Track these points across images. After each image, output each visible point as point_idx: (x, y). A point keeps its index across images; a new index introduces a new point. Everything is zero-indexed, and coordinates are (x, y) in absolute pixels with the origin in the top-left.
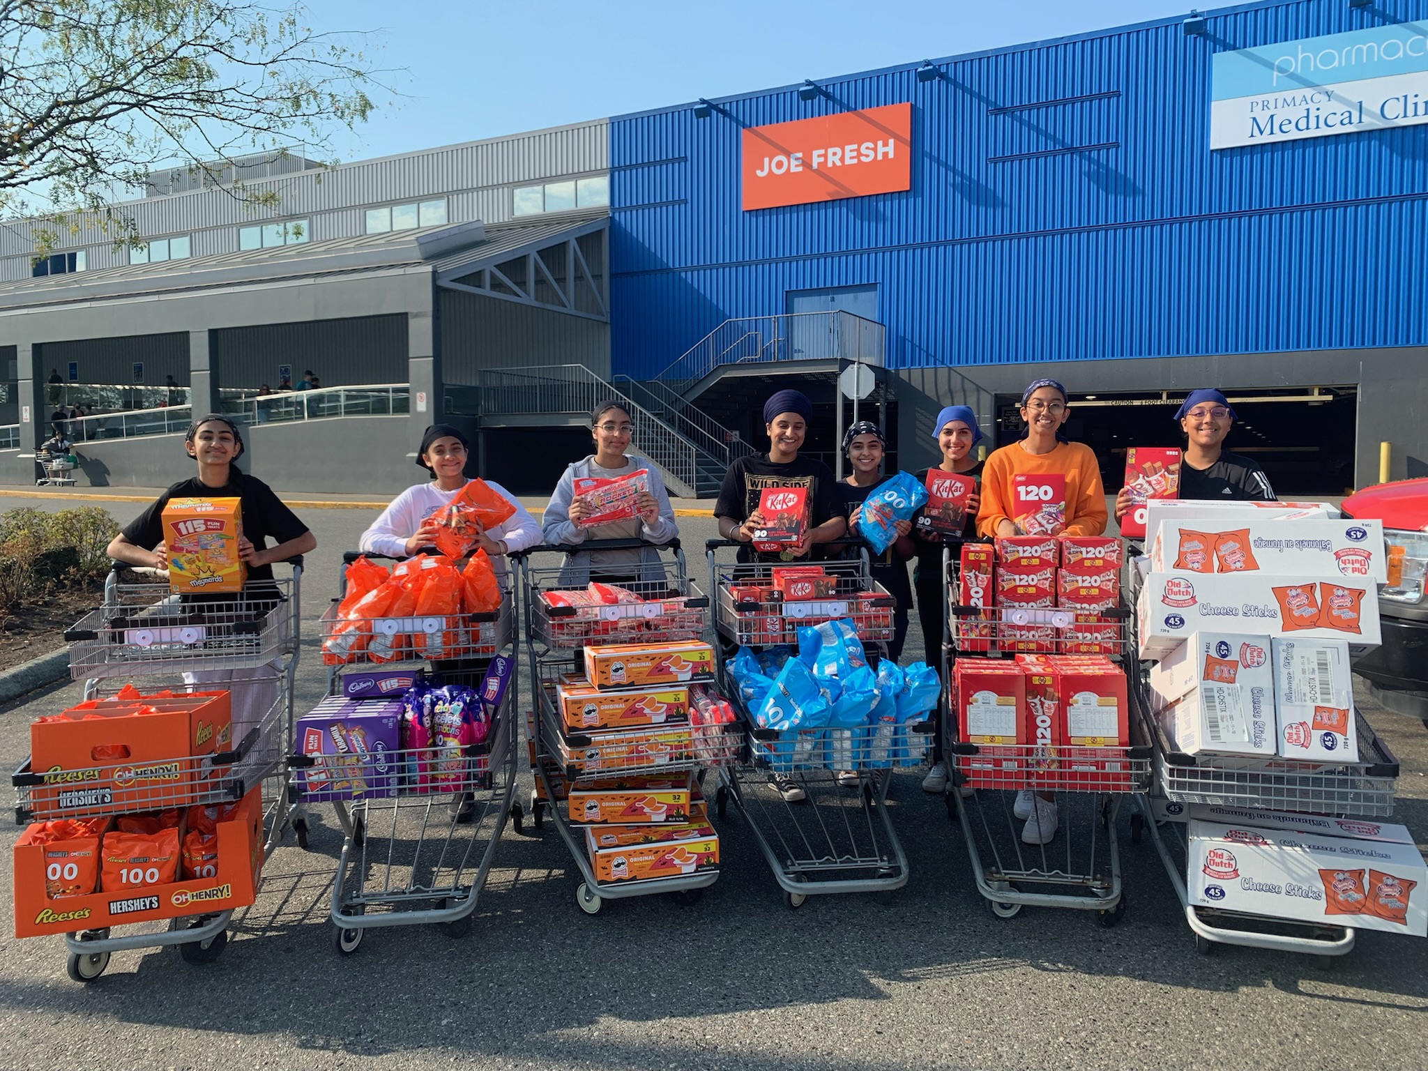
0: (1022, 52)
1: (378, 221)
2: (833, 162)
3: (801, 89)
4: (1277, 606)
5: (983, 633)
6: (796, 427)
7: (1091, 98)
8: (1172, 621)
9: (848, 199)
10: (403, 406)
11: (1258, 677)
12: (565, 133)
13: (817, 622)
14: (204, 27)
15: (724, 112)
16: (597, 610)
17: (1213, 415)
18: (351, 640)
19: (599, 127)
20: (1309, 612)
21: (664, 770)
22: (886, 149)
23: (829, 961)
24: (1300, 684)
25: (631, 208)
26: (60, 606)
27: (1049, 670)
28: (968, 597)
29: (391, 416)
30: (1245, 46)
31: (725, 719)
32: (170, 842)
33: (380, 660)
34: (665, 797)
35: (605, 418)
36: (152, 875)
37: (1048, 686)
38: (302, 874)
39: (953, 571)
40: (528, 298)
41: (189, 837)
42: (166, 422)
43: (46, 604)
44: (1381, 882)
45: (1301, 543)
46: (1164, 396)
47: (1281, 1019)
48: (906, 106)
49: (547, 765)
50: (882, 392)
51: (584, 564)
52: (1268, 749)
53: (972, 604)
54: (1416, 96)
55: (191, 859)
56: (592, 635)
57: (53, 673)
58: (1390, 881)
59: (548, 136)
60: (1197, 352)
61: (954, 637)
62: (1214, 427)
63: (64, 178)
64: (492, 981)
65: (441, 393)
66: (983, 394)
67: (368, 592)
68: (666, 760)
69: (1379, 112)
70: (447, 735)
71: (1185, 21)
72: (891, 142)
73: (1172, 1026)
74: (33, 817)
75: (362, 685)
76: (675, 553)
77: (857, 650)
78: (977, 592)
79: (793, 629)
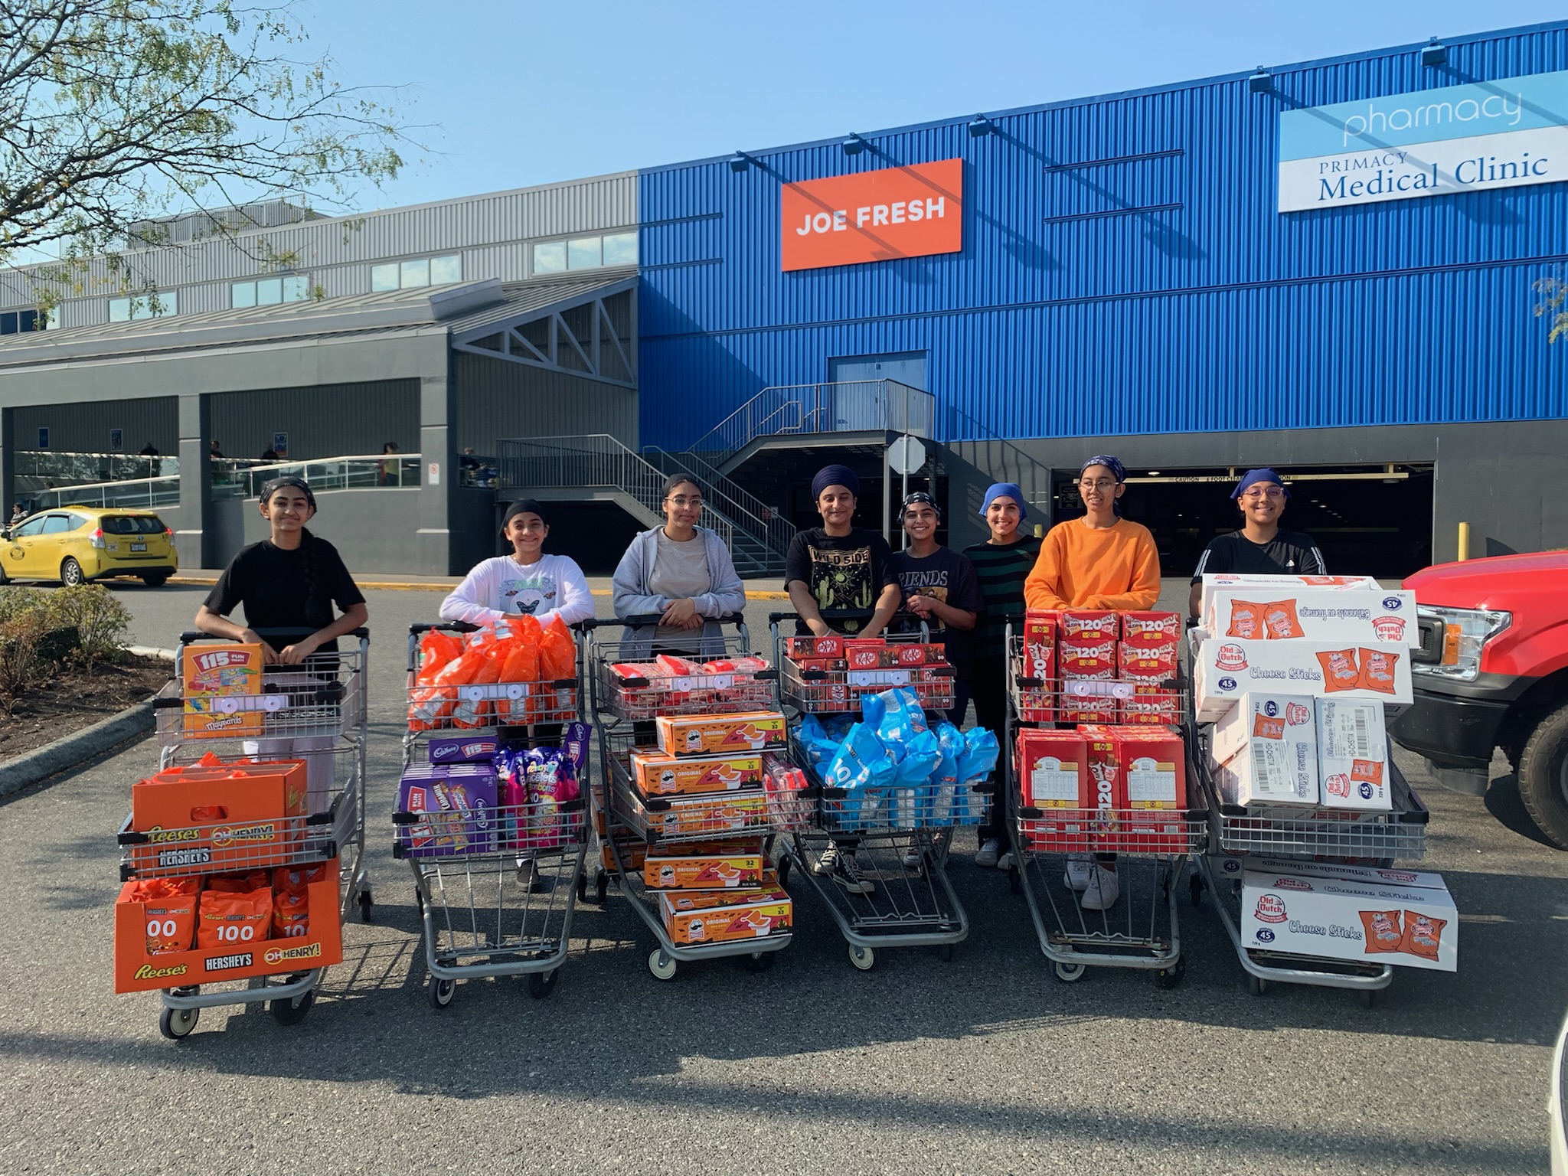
0: (1080, 107)
1: (385, 277)
2: (880, 221)
3: (846, 143)
4: (1320, 670)
5: (1047, 704)
6: (841, 499)
7: (1153, 157)
8: (1225, 683)
9: (895, 260)
10: (413, 475)
11: (1304, 733)
12: (590, 186)
13: (881, 690)
14: (227, 80)
15: (762, 166)
16: (669, 682)
17: (1268, 494)
18: (438, 706)
19: (627, 180)
20: (1349, 674)
21: (740, 834)
22: (935, 208)
23: (900, 1020)
24: (1341, 740)
25: (662, 267)
26: (64, 690)
27: (1111, 738)
28: (1031, 668)
29: (400, 489)
30: (1314, 105)
31: (798, 785)
32: (263, 903)
33: (466, 725)
34: (739, 862)
35: (676, 492)
36: (247, 933)
37: (1110, 752)
38: (370, 946)
39: (1017, 645)
40: (550, 362)
41: (280, 898)
42: (151, 495)
43: (49, 687)
44: (1415, 921)
45: (1342, 612)
46: (1232, 473)
47: (1330, 1065)
48: (957, 163)
49: (616, 836)
50: (931, 466)
51: (649, 640)
52: (1311, 798)
53: (1036, 676)
54: (1493, 159)
55: (281, 918)
56: (663, 706)
57: (73, 757)
58: (1423, 921)
59: (572, 189)
60: (1266, 426)
61: (1018, 708)
62: (1269, 505)
63: (79, 237)
64: (573, 1039)
65: (458, 465)
66: (1039, 471)
67: (447, 662)
68: (741, 825)
69: (1454, 175)
70: (541, 793)
71: (1251, 78)
72: (941, 200)
73: (1227, 1072)
74: (136, 874)
75: (447, 750)
76: (738, 628)
77: (921, 716)
78: (1040, 665)
79: (858, 697)
